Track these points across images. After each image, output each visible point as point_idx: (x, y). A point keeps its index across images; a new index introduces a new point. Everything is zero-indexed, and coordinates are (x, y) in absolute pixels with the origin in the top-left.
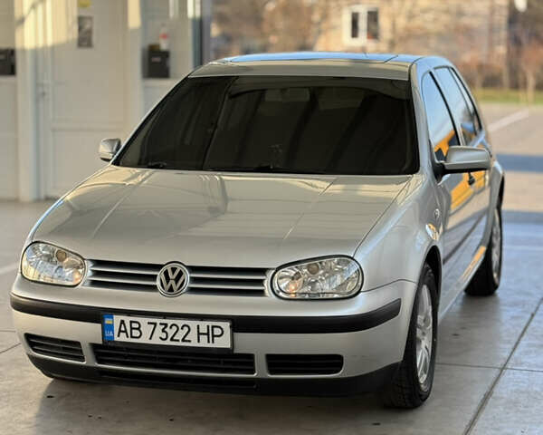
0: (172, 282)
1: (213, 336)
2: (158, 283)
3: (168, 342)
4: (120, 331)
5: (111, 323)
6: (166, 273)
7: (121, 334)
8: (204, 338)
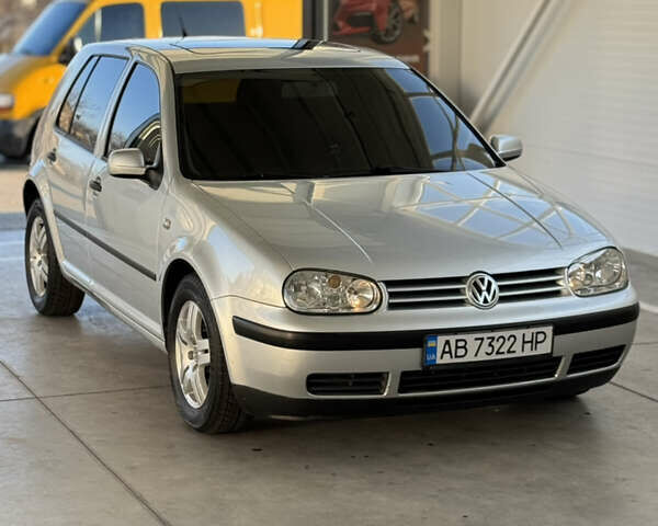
0: (485, 293)
1: (537, 342)
2: (468, 296)
3: (494, 357)
4: (444, 352)
5: (434, 345)
6: (475, 284)
7: (445, 355)
8: (528, 347)
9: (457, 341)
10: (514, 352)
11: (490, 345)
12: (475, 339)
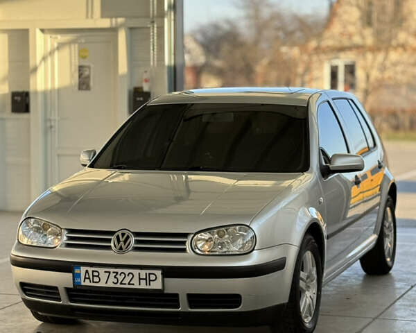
0: (122, 243)
1: (150, 280)
2: (112, 245)
3: (118, 286)
4: (85, 278)
5: (79, 272)
6: (118, 237)
7: (86, 280)
8: (143, 282)
9: (93, 271)
10: (133, 284)
11: (115, 277)
12: (105, 272)
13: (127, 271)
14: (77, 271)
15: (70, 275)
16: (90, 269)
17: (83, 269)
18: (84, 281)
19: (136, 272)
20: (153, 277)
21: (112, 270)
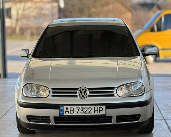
0: (83, 94)
1: (100, 111)
2: (78, 94)
3: (84, 114)
4: (66, 111)
5: (63, 109)
6: (80, 91)
7: (66, 112)
8: (96, 112)
9: (70, 108)
10: (91, 113)
11: (82, 110)
12: (77, 108)
13: (88, 107)
14: (61, 108)
15: (58, 111)
16: (69, 107)
17: (65, 107)
18: (65, 113)
19: (92, 107)
20: (101, 109)
21: (80, 107)
